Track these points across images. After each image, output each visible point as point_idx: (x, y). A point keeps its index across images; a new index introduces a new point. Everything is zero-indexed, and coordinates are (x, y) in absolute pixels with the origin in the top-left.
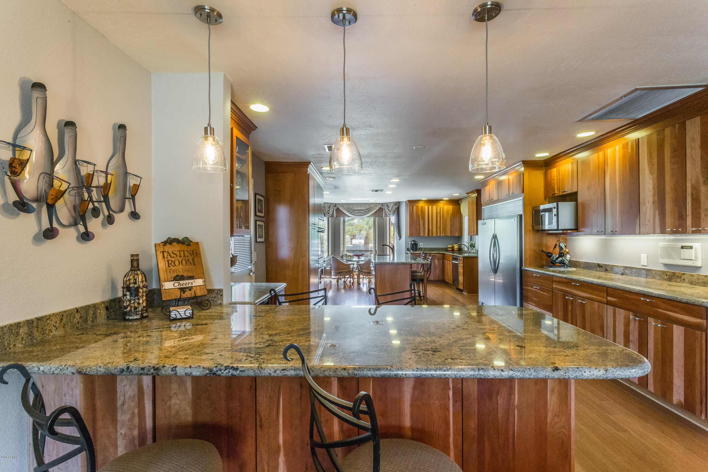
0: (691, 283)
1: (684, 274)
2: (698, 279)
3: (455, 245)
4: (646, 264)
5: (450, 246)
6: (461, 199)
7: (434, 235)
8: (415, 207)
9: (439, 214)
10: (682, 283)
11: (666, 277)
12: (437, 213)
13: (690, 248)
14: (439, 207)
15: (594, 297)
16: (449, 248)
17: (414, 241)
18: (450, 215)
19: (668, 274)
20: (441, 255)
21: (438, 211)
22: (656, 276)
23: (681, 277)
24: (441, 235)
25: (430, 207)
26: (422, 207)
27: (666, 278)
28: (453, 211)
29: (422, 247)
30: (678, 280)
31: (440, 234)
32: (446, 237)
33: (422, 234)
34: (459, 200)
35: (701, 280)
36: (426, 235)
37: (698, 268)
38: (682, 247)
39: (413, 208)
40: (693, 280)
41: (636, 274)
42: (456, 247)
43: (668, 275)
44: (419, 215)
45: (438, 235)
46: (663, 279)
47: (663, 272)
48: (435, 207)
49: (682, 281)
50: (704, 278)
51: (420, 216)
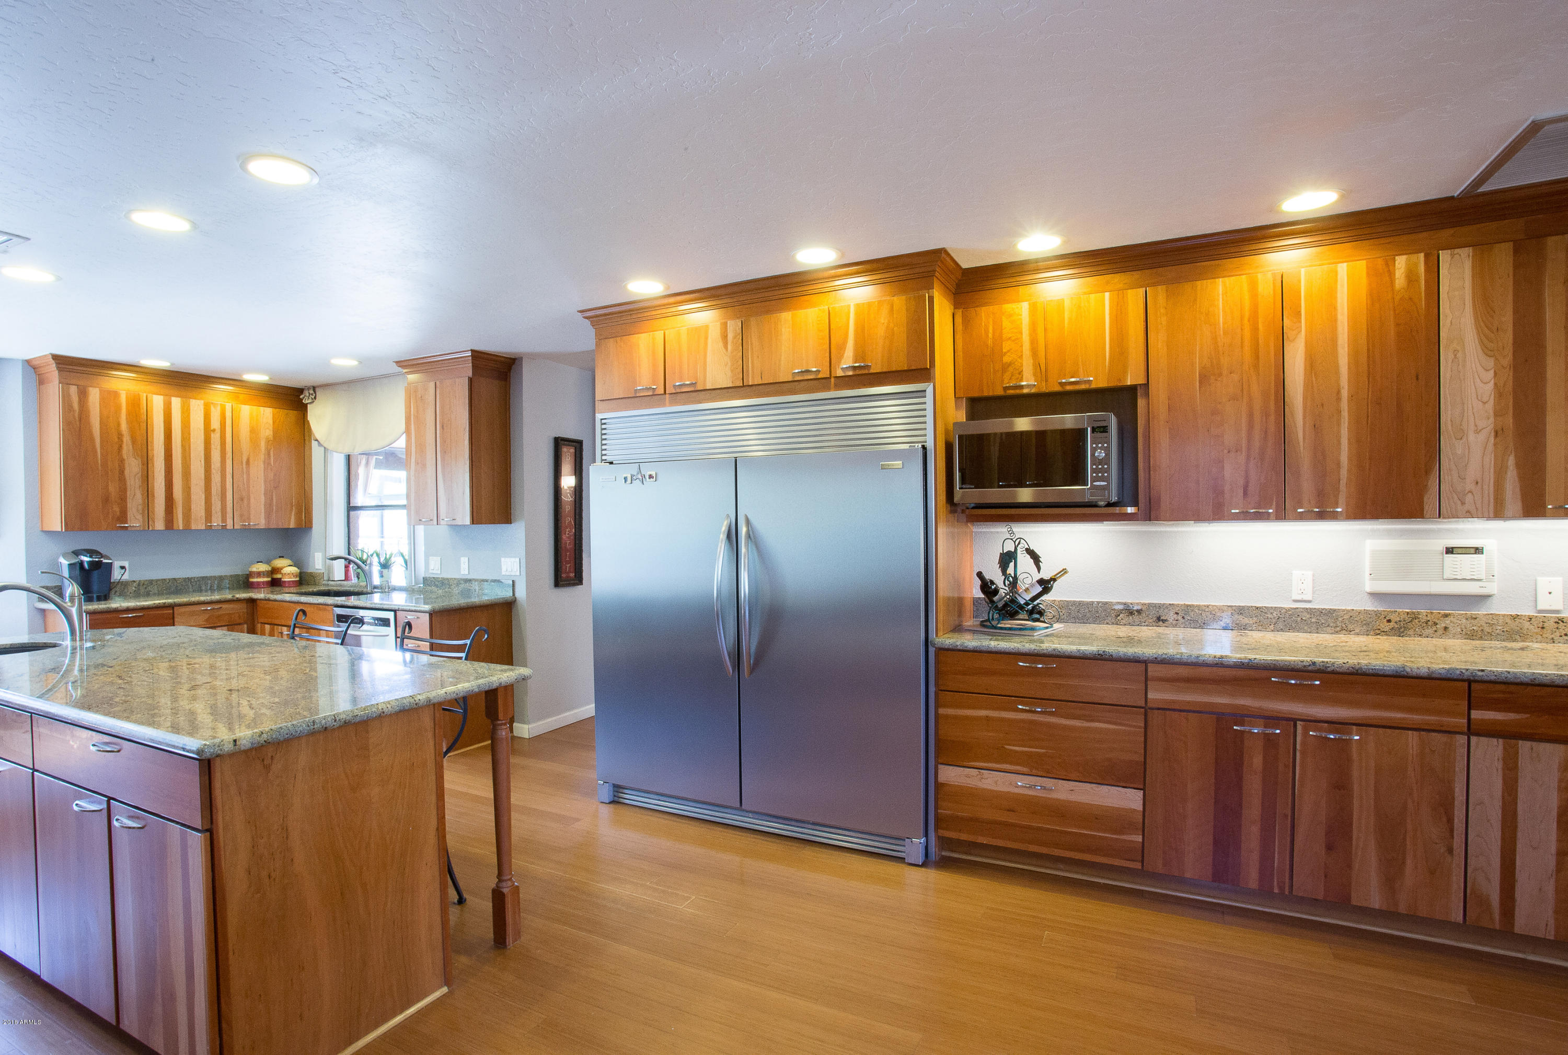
0: (1471, 635)
1: (1446, 616)
2: (1491, 625)
3: (279, 563)
4: (1308, 597)
5: (263, 567)
6: (314, 388)
7: (198, 524)
8: (94, 395)
9: (215, 438)
10: (1441, 637)
11: (1386, 627)
12: (208, 431)
13: (1473, 551)
14: (219, 408)
15: (1399, 715)
16: (259, 574)
17: (91, 552)
18: (263, 444)
19: (1394, 618)
20: (242, 608)
21: (215, 424)
22: (1350, 627)
23: (1436, 624)
24: (230, 526)
25: (176, 402)
26: (134, 402)
27: (1387, 629)
28: (275, 432)
29: (126, 577)
30: (1429, 631)
31: (224, 519)
32: (248, 532)
33: (135, 520)
34: (301, 391)
35: (1499, 628)
36: (160, 525)
37: (1484, 598)
38: (1450, 551)
39: (83, 394)
40: (1475, 628)
41: (1281, 625)
42: (289, 571)
43: (1393, 621)
44: (120, 436)
45: (216, 522)
46: (1378, 632)
47: (1377, 614)
48: (197, 406)
49: (1440, 632)
50: (1508, 621)
51: (126, 439)
